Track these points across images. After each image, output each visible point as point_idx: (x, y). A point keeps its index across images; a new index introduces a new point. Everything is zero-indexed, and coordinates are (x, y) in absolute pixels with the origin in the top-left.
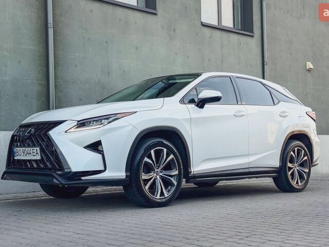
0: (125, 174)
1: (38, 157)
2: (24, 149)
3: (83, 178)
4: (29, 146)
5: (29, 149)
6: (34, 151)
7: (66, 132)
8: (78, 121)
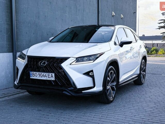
0: (102, 88)
1: (53, 79)
2: (40, 73)
3: (83, 92)
4: (44, 72)
5: (45, 74)
6: (49, 75)
7: (70, 64)
8: (77, 58)
